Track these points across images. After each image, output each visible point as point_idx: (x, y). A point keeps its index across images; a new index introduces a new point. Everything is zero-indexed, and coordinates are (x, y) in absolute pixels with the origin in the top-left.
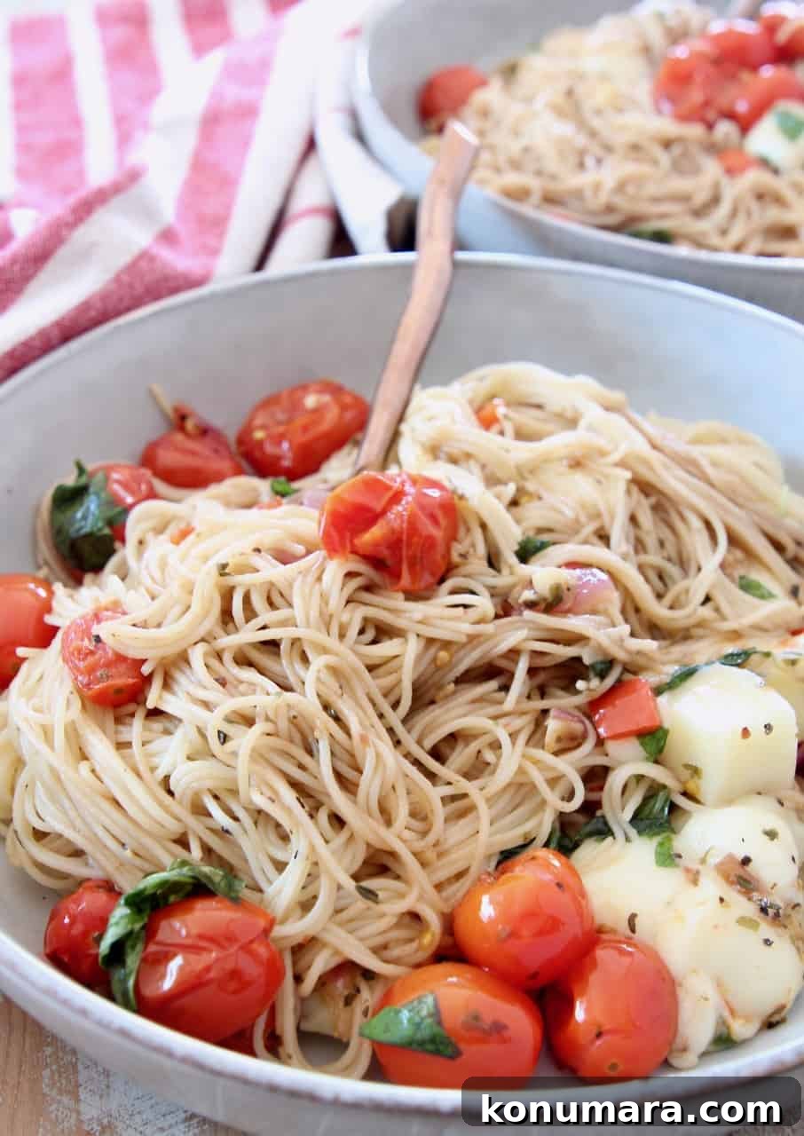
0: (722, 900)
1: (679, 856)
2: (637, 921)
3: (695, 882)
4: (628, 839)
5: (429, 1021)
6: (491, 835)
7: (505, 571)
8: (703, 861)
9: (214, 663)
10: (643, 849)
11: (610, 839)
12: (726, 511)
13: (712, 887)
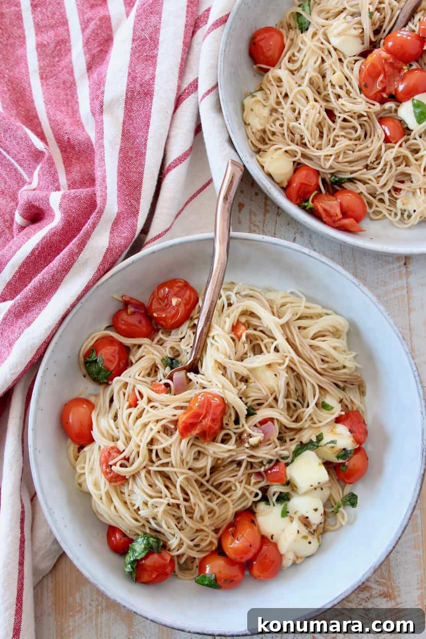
0: (298, 531)
1: (288, 512)
2: (274, 537)
3: (292, 521)
4: (274, 505)
5: (214, 581)
6: (234, 508)
7: (241, 425)
8: (295, 513)
9: (148, 476)
10: (278, 509)
11: (268, 506)
12: (319, 380)
13: (296, 525)
